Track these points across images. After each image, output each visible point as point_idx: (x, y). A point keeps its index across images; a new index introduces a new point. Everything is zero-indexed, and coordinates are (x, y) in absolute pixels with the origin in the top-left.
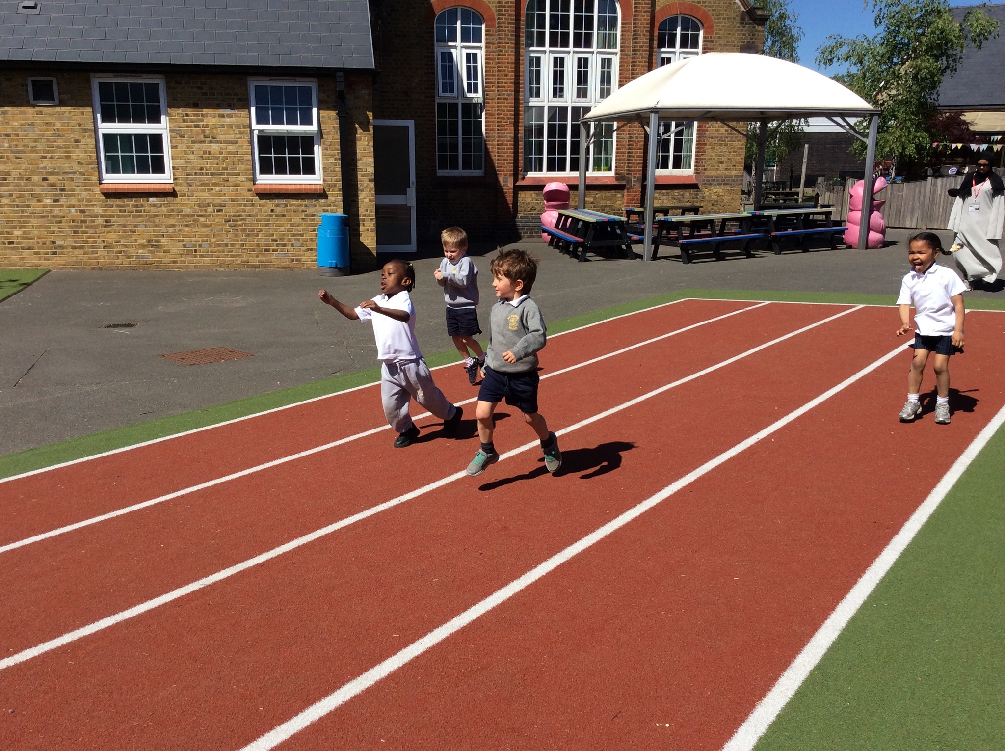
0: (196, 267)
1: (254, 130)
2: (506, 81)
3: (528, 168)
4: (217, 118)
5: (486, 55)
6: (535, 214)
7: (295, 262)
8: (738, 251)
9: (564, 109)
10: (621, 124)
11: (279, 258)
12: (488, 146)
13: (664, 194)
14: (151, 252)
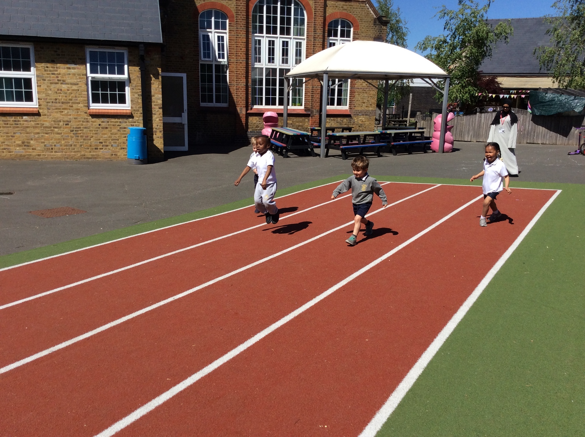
0: (52, 158)
1: (89, 77)
2: (241, 53)
3: (254, 103)
4: (66, 69)
5: (229, 37)
6: (258, 130)
7: (113, 156)
8: (373, 153)
9: (274, 70)
10: (308, 79)
11: (104, 153)
12: (231, 90)
13: (332, 120)
14: (24, 149)
